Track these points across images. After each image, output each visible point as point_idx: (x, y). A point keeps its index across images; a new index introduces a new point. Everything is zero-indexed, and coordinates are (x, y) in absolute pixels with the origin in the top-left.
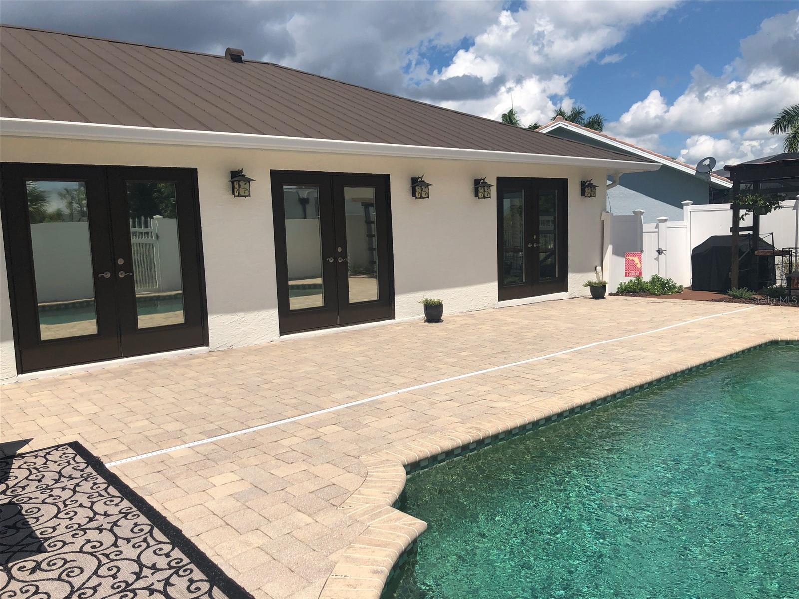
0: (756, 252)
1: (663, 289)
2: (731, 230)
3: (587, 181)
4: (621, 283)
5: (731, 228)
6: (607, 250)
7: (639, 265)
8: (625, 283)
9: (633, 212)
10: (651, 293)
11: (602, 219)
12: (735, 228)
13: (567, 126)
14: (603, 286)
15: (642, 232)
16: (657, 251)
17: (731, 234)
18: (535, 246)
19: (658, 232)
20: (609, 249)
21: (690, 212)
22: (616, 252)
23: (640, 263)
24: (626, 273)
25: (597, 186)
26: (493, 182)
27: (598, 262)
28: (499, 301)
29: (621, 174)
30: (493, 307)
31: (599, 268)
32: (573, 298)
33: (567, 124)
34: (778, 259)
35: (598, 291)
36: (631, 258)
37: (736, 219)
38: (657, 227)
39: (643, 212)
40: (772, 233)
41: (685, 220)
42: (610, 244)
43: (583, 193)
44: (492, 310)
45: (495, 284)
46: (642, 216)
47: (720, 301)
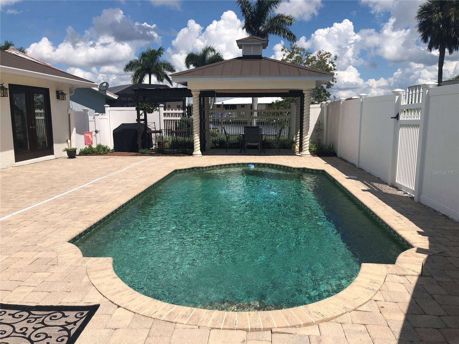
0: (147, 131)
1: (105, 151)
2: (137, 120)
3: (60, 91)
4: (81, 149)
5: (136, 119)
6: (73, 131)
7: (91, 139)
8: (83, 149)
9: (83, 110)
10: (99, 154)
11: (69, 113)
12: (138, 119)
13: (18, 54)
14: (74, 151)
15: (88, 121)
16: (95, 131)
17: (137, 122)
18: (34, 128)
19: (95, 121)
20: (74, 131)
21: (109, 111)
22: (78, 132)
23: (92, 137)
24: (85, 143)
25: (66, 94)
26: (7, 87)
27: (68, 138)
28: (16, 162)
29: (76, 88)
30: (13, 166)
31: (69, 141)
32: (57, 158)
33: (19, 53)
34: (153, 135)
35: (72, 154)
36: (87, 135)
37: (139, 115)
38: (94, 118)
39: (89, 110)
40: (154, 123)
41: (107, 115)
42: (74, 127)
43: (58, 97)
44: (11, 168)
45: (12, 152)
46: (88, 112)
47: (137, 155)
